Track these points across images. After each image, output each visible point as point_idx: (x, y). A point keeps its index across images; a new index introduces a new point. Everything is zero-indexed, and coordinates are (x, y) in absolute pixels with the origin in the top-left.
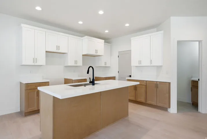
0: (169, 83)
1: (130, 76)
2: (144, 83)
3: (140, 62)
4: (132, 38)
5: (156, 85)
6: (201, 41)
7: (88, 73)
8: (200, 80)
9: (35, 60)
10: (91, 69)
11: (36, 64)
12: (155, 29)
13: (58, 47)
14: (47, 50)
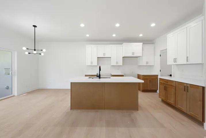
0: (204, 88)
1: (171, 75)
2: (174, 84)
3: (175, 60)
11: (92, 65)
13: (104, 54)
14: (98, 57)
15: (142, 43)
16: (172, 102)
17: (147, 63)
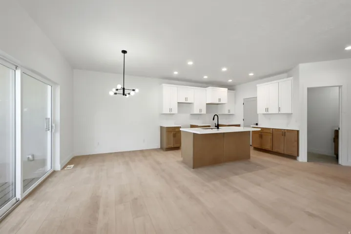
0: (298, 131)
1: (257, 124)
2: (271, 131)
3: (267, 110)
4: (258, 85)
5: (284, 133)
6: (341, 86)
7: (214, 119)
8: (340, 129)
9: (171, 110)
10: (216, 117)
11: (172, 113)
12: (285, 75)
13: (186, 99)
14: (179, 102)
15: (227, 89)
16: (268, 147)
17: (229, 111)
